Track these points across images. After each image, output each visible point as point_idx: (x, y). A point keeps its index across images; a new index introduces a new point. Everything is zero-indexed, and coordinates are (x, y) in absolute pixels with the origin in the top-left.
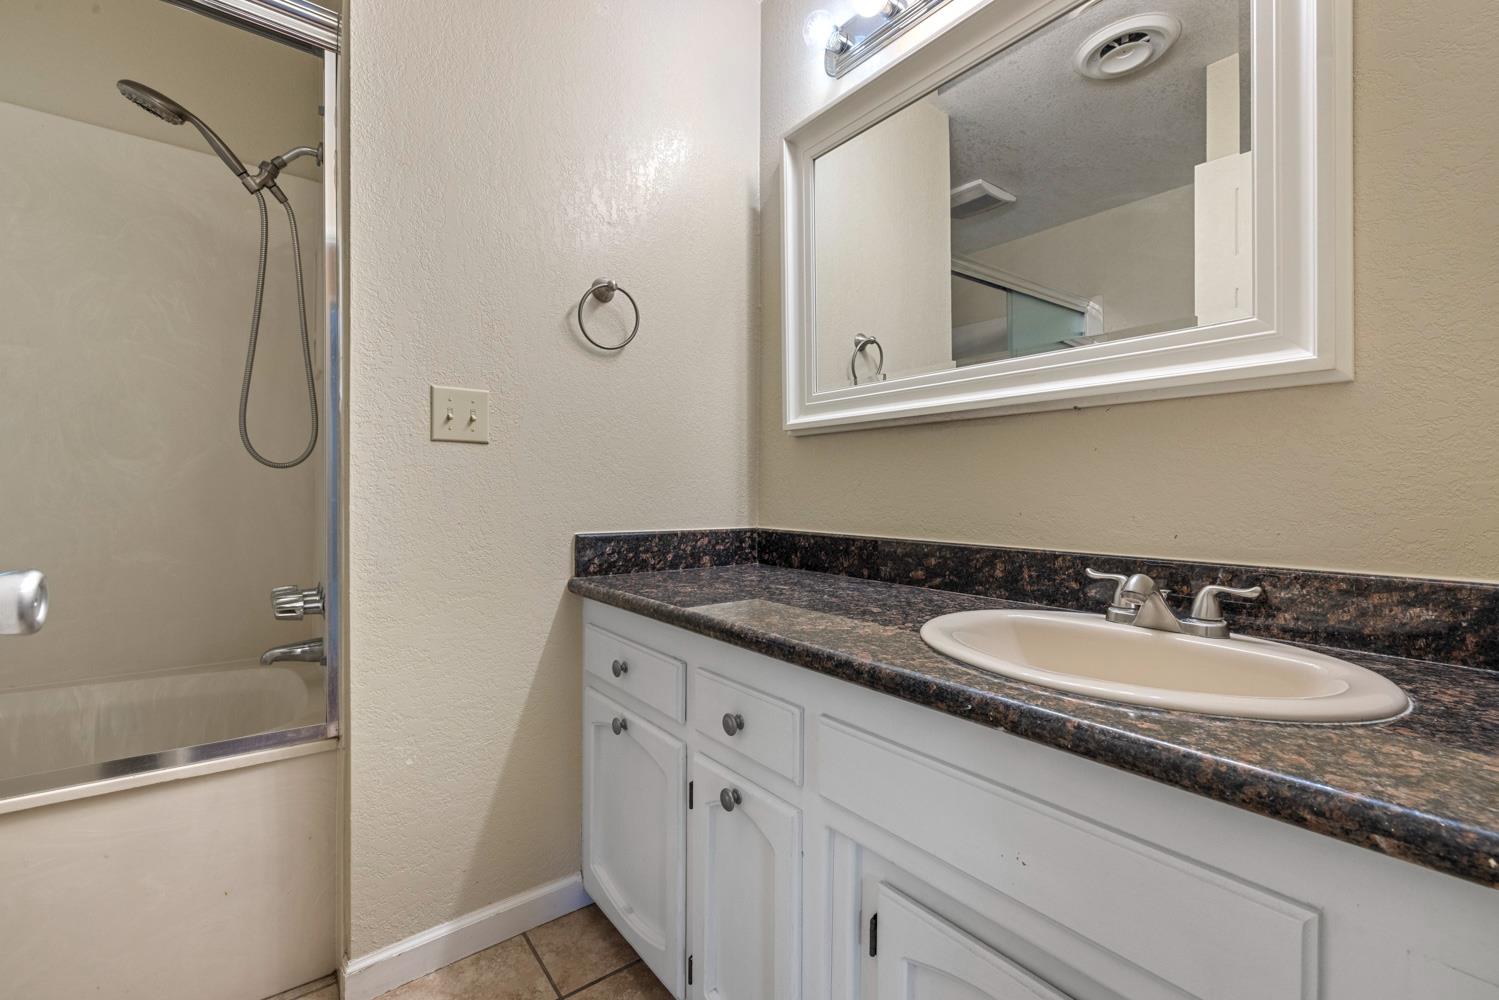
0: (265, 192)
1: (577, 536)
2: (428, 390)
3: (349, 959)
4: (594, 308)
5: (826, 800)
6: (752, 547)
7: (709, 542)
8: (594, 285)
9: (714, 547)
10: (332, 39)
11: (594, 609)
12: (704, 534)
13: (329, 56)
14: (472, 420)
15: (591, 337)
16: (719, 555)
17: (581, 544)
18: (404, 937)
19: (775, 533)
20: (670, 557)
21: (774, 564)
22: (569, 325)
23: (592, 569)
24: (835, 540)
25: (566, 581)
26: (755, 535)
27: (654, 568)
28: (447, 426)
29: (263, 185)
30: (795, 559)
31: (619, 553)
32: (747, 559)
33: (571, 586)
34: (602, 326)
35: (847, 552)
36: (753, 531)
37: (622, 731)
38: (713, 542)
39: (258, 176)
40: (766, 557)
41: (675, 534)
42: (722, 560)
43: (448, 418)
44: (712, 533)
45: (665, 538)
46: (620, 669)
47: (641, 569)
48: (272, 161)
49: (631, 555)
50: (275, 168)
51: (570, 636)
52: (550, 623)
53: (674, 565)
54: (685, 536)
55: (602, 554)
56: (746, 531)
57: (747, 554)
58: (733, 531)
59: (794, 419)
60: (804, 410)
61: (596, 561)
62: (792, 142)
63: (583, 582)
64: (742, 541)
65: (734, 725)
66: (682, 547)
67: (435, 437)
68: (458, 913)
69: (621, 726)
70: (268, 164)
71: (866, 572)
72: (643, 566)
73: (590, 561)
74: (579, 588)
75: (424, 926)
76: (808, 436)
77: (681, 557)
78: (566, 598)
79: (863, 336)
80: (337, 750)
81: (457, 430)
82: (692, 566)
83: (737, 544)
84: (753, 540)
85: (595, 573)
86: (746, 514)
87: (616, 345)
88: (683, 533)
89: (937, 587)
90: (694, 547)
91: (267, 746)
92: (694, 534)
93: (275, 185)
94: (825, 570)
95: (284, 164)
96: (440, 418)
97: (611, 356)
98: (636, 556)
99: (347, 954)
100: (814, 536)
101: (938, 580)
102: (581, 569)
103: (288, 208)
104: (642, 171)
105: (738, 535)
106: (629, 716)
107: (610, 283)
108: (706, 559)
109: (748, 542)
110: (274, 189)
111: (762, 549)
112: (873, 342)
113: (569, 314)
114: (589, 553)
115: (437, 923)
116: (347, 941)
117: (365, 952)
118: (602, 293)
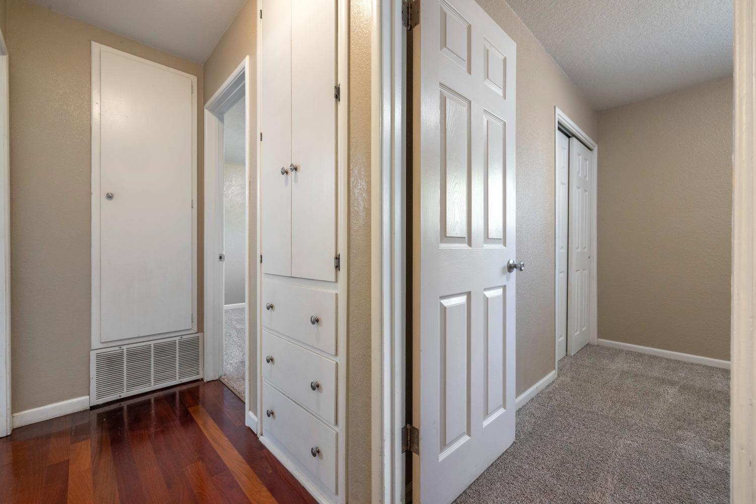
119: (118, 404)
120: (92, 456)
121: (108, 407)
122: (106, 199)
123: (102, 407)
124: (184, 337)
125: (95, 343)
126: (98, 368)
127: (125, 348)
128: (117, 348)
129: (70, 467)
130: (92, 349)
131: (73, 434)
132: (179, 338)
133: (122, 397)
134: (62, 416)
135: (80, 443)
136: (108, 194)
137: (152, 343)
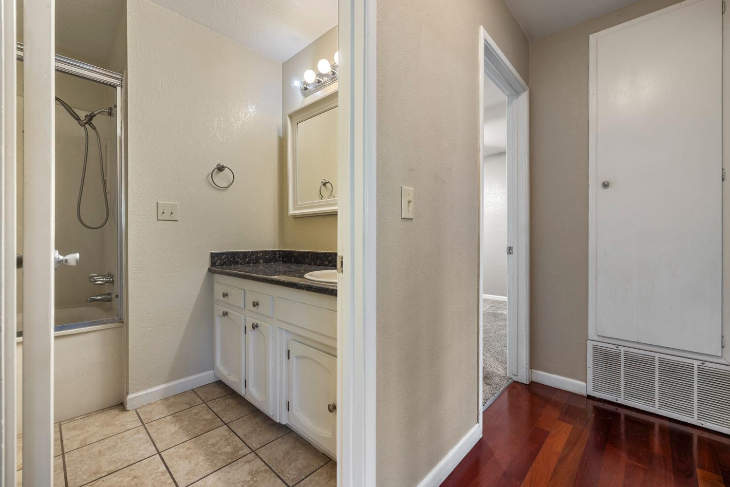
0: (87, 126)
1: (211, 253)
2: (156, 203)
3: (128, 394)
4: (218, 173)
5: (277, 319)
6: (279, 257)
7: (263, 255)
8: (217, 166)
9: (264, 256)
10: (119, 83)
11: (218, 277)
12: (260, 252)
13: (119, 89)
14: (172, 213)
15: (216, 183)
16: (266, 260)
17: (214, 256)
18: (148, 388)
19: (287, 251)
20: (247, 260)
21: (287, 262)
22: (208, 179)
23: (217, 264)
24: (304, 253)
25: (207, 268)
26: (281, 252)
27: (241, 264)
28: (163, 215)
29: (87, 123)
30: (293, 260)
31: (227, 258)
32: (278, 261)
33: (209, 270)
34: (221, 179)
35: (308, 257)
36: (280, 251)
37: (226, 315)
38: (264, 255)
39: (84, 120)
40: (284, 260)
41: (249, 252)
42: (267, 261)
43: (163, 213)
44: (263, 251)
45: (245, 254)
46: (225, 295)
47: (236, 264)
48: (90, 114)
49: (232, 259)
50: (91, 117)
51: (209, 287)
52: (202, 283)
53: (249, 263)
54: (253, 253)
55: (221, 259)
56: (277, 251)
57: (277, 259)
58: (272, 251)
59: (292, 212)
60: (295, 209)
61: (218, 261)
62: (291, 116)
63: (214, 268)
64: (276, 254)
65: (256, 304)
66: (252, 256)
67: (159, 219)
68: (167, 381)
69: (225, 314)
70: (88, 116)
71: (313, 263)
72: (237, 263)
73: (217, 261)
74: (212, 270)
75: (155, 385)
76: (297, 217)
77: (251, 260)
78: (207, 274)
79: (325, 180)
80: (122, 326)
81: (166, 216)
82: (256, 263)
83: (274, 256)
84: (280, 254)
85: (218, 265)
86: (277, 245)
87: (226, 186)
88: (252, 252)
89: (331, 266)
90: (256, 257)
91: (97, 325)
92: (256, 252)
93: (91, 123)
94: (301, 263)
95: (95, 115)
96: (160, 212)
97: (224, 190)
98: (234, 259)
99: (127, 394)
100: (298, 252)
101: (331, 264)
102: (213, 264)
103: (97, 132)
104: (235, 125)
105: (274, 252)
106: (228, 310)
107: (223, 165)
108: (261, 261)
109: (278, 255)
110: (91, 125)
111: (283, 257)
112: (328, 183)
113: (208, 176)
114: (216, 258)
115: (160, 384)
116: (127, 389)
117: (134, 392)
118: (221, 169)
119: (615, 407)
120: (566, 443)
121: (603, 404)
122: (602, 188)
123: (598, 401)
124: (707, 364)
125: (592, 334)
126: (594, 360)
127: (622, 349)
128: (613, 347)
129: (547, 440)
130: (589, 338)
131: (563, 411)
132: (700, 363)
133: (618, 402)
134: (564, 391)
135: (564, 423)
136: (604, 183)
137: (657, 356)
